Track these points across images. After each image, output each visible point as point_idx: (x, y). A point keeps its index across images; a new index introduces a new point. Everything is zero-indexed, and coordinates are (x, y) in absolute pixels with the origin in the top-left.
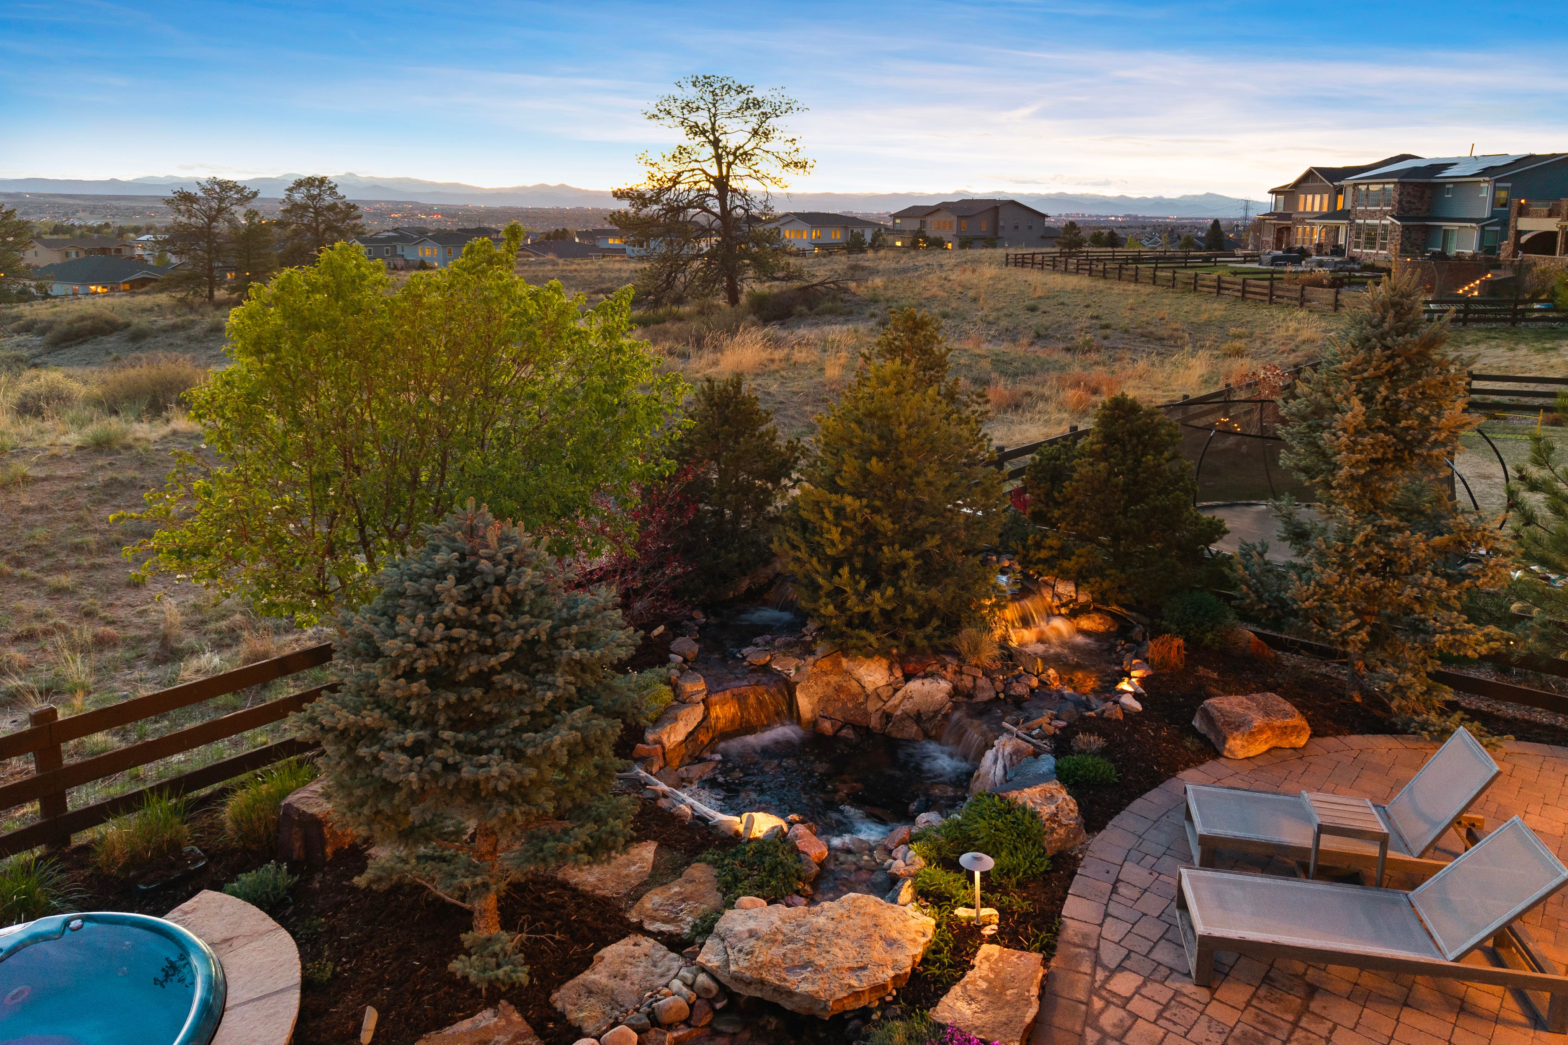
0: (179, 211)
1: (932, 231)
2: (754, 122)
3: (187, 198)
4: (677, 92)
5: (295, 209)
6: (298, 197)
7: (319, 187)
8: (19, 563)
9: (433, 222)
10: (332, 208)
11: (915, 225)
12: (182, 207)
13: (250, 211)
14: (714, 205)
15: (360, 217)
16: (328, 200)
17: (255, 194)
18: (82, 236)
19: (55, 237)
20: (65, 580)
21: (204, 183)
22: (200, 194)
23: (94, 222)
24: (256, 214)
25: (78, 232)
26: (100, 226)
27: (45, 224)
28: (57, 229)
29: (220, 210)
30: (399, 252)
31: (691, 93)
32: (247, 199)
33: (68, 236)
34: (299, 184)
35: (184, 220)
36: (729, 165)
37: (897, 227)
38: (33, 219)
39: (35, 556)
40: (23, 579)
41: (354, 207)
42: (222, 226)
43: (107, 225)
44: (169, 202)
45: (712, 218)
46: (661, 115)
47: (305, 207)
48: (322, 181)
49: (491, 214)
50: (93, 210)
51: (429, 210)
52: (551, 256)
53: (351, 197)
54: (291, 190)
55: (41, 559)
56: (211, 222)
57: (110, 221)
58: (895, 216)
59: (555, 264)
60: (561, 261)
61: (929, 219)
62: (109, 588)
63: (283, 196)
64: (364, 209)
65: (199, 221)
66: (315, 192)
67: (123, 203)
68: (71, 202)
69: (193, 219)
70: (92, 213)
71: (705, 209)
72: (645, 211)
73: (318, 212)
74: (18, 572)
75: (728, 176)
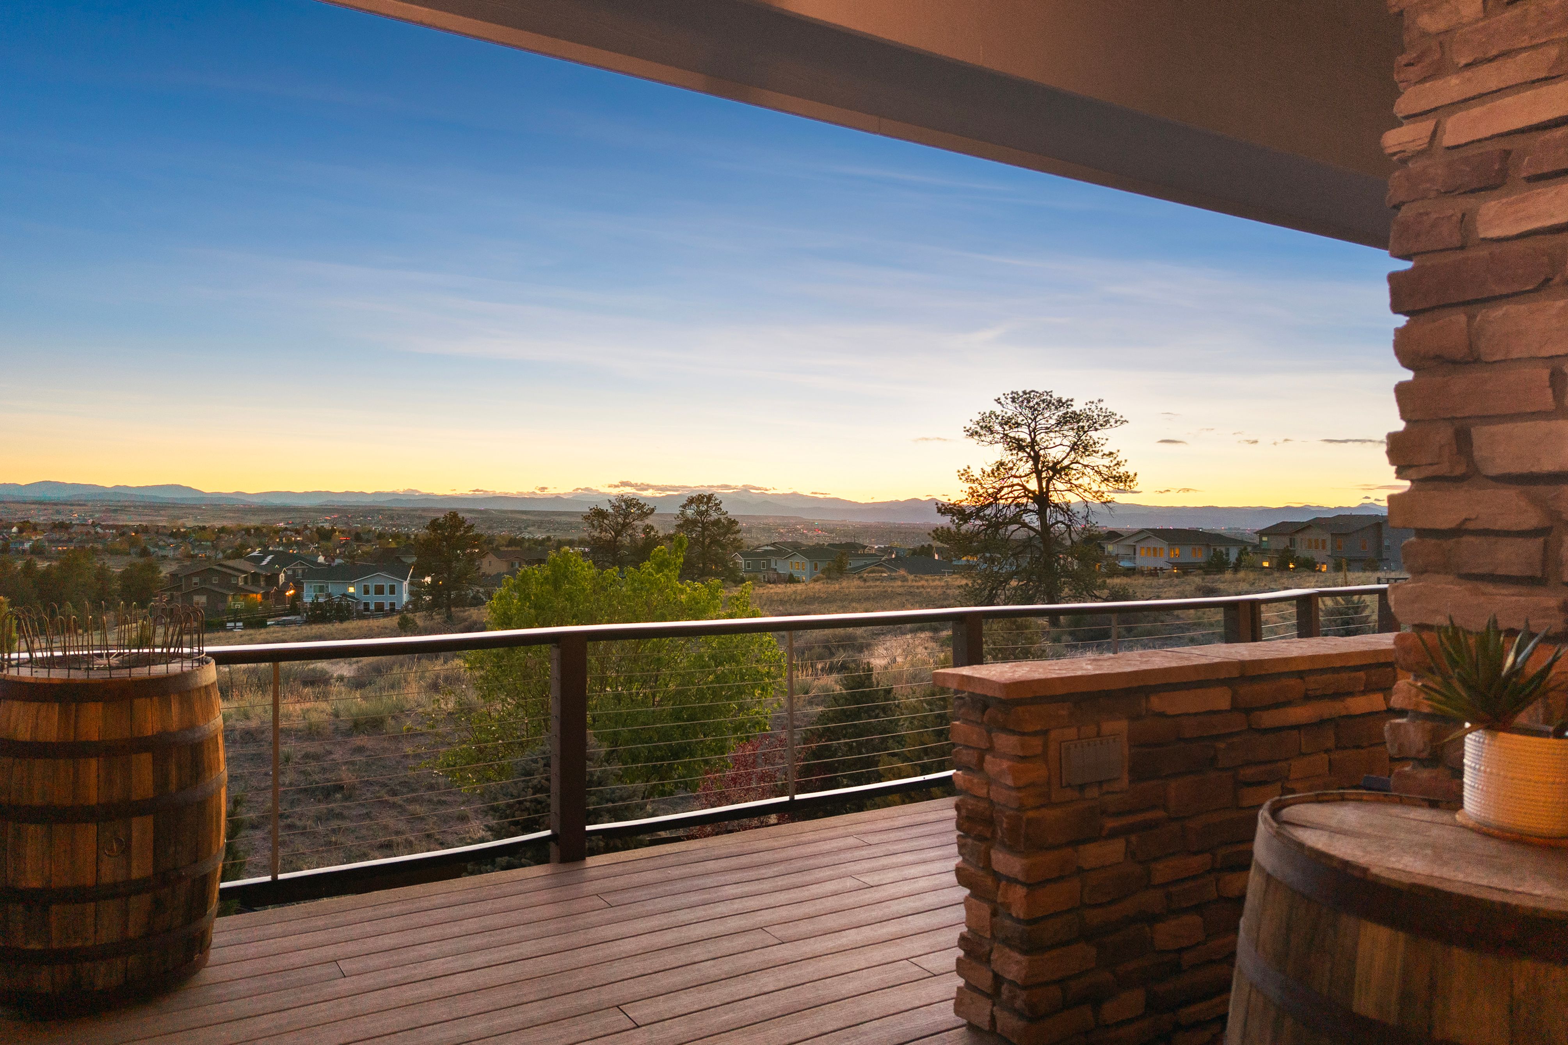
0: (593, 526)
1: (1302, 551)
2: (1072, 437)
3: (600, 514)
4: (998, 409)
5: (687, 524)
6: (689, 512)
7: (707, 503)
8: (394, 793)
9: (813, 539)
10: (717, 522)
11: (1282, 543)
12: (595, 523)
13: (647, 526)
14: (1032, 520)
15: (739, 531)
16: (714, 516)
17: (653, 510)
18: (529, 549)
19: (510, 549)
20: (419, 809)
21: (613, 501)
22: (611, 511)
23: (540, 536)
24: (652, 528)
25: (527, 544)
26: (544, 539)
27: (503, 537)
28: (512, 542)
29: (625, 525)
30: (773, 566)
31: (1010, 410)
32: (646, 515)
33: (519, 549)
34: (691, 501)
35: (596, 534)
36: (1050, 480)
37: (1264, 546)
38: (496, 532)
39: (405, 790)
40: (394, 806)
41: (735, 522)
42: (626, 540)
43: (549, 539)
44: (586, 518)
45: (1032, 534)
46: (982, 432)
47: (694, 522)
48: (710, 498)
49: (866, 530)
50: (540, 525)
51: (810, 526)
52: (902, 572)
53: (732, 513)
54: (684, 506)
55: (408, 793)
56: (617, 536)
57: (551, 535)
58: (1262, 533)
59: (904, 580)
60: (911, 577)
61: (1298, 537)
62: (445, 819)
63: (677, 511)
64: (743, 525)
65: (609, 536)
66: (703, 508)
67: (564, 519)
68: (524, 517)
69: (604, 534)
70: (539, 527)
71: (1025, 525)
72: (964, 528)
73: (705, 526)
74: (391, 799)
75: (1048, 491)
